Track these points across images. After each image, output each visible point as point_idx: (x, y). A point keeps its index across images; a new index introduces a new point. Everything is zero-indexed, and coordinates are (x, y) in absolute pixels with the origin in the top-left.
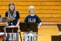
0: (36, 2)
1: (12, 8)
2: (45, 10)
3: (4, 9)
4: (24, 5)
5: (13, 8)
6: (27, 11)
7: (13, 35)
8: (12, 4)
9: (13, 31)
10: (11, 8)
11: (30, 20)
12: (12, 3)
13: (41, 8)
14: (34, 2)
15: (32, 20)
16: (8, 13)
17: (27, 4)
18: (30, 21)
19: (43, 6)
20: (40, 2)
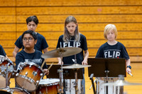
0: (112, 16)
1: (71, 28)
2: (131, 31)
3: (46, 30)
4: (89, 21)
5: (74, 29)
6: (93, 35)
7: (76, 83)
8: (72, 21)
9: (76, 76)
10: (69, 29)
11: (107, 54)
12: (71, 18)
13: (124, 27)
14: (108, 16)
15: (111, 54)
16: (64, 38)
17: (94, 19)
18: (107, 56)
19: (128, 24)
20: (121, 16)
